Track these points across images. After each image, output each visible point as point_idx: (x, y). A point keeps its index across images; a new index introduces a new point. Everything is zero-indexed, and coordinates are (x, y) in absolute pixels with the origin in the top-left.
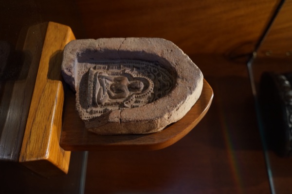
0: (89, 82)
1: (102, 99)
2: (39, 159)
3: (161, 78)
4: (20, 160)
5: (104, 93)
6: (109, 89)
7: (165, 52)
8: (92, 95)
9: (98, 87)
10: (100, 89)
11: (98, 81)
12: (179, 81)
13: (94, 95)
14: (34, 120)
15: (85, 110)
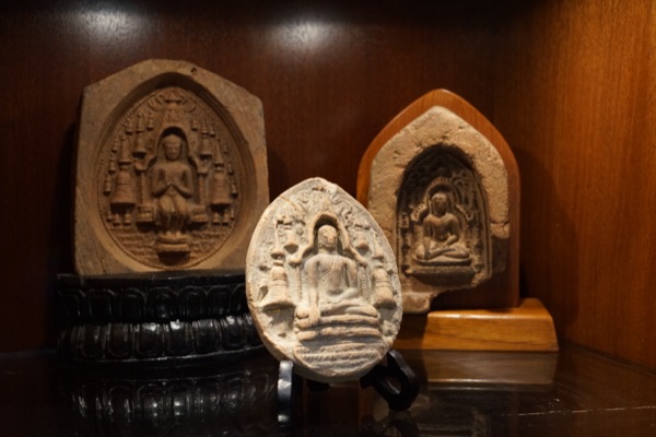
0: (438, 272)
1: (462, 252)
2: (553, 326)
3: (427, 168)
4: (556, 349)
5: (454, 250)
6: (445, 243)
7: (397, 162)
8: (458, 267)
9: (442, 259)
10: (447, 256)
11: (435, 260)
12: (448, 142)
13: (457, 264)
14: (500, 342)
15: (476, 276)
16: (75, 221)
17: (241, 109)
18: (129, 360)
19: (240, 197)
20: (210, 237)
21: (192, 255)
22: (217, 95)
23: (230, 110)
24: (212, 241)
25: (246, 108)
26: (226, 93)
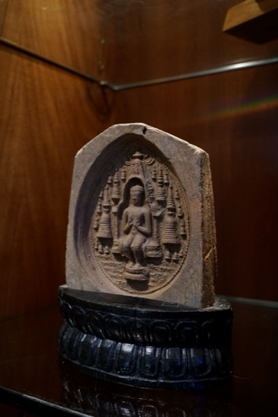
16: (66, 249)
17: (181, 160)
18: (91, 368)
19: (188, 237)
20: (165, 270)
21: (150, 284)
22: (162, 149)
23: (171, 161)
24: (165, 274)
25: (185, 158)
26: (169, 147)
